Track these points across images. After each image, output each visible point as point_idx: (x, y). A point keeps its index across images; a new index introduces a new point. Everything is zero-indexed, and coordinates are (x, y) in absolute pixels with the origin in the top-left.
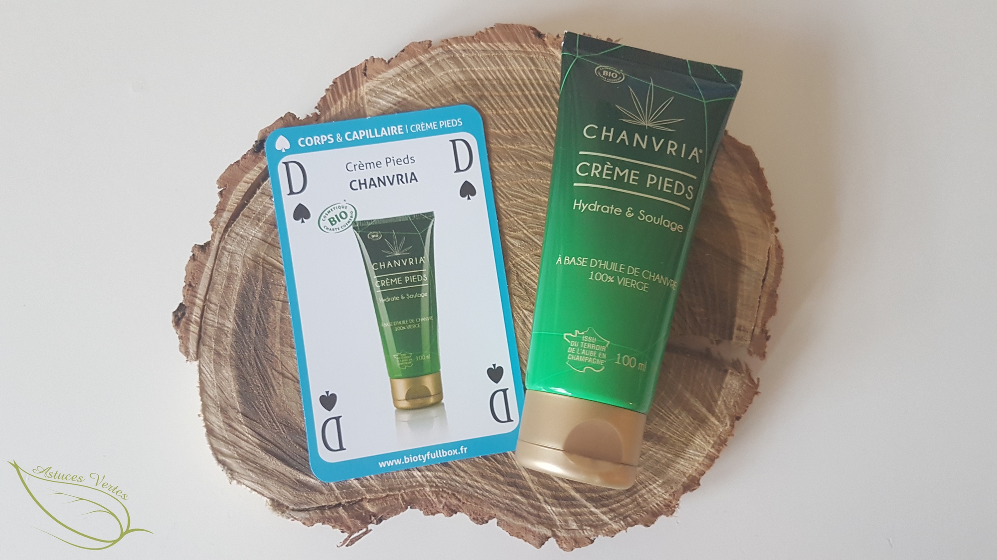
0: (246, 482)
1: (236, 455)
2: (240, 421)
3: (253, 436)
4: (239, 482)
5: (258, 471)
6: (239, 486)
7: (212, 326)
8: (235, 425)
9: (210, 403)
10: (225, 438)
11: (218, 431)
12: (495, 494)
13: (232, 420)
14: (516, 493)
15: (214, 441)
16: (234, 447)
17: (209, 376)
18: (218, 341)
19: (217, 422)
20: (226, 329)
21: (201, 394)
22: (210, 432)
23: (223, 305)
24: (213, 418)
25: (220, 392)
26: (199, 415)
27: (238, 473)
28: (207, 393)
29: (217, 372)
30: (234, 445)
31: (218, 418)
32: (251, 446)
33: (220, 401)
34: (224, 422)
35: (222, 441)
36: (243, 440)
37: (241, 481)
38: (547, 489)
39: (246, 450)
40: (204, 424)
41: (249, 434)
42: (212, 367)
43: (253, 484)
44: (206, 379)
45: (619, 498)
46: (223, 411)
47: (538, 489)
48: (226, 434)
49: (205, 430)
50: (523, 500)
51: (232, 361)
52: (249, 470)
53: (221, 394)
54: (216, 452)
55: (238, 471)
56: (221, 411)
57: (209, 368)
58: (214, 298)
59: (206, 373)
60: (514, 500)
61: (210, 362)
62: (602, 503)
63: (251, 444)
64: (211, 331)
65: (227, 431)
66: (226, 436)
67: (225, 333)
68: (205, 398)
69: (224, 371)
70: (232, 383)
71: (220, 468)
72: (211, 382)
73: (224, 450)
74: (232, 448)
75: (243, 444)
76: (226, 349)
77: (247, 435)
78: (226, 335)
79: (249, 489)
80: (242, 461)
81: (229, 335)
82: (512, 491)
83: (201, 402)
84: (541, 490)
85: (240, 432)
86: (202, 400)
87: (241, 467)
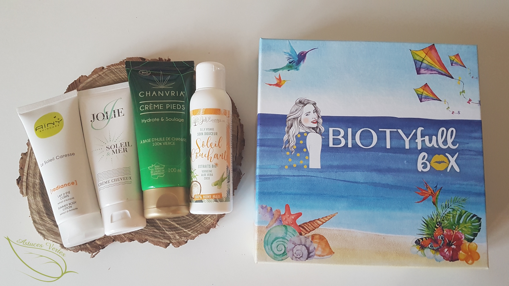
0: (50, 239)
1: (45, 229)
2: (45, 216)
3: (51, 221)
4: (47, 239)
5: (54, 234)
6: (48, 241)
7: (31, 182)
8: (43, 218)
9: (34, 211)
10: (40, 223)
11: (38, 221)
12: (146, 231)
13: (42, 217)
14: (154, 229)
15: (36, 225)
16: (44, 226)
17: (32, 201)
18: (34, 187)
19: (37, 218)
20: (36, 183)
21: (29, 208)
22: (34, 222)
23: (34, 174)
24: (35, 217)
25: (37, 206)
26: (30, 216)
27: (47, 236)
28: (32, 207)
29: (35, 198)
30: (44, 225)
31: (37, 216)
32: (50, 225)
33: (37, 210)
34: (39, 217)
35: (39, 224)
36: (47, 223)
37: (48, 239)
38: (166, 225)
39: (48, 227)
40: (32, 219)
41: (49, 221)
42: (33, 197)
43: (53, 239)
44: (31, 202)
45: (194, 224)
46: (39, 213)
47: (163, 226)
48: (40, 222)
49: (32, 221)
50: (158, 231)
51: (40, 194)
52: (51, 234)
53: (37, 207)
54: (38, 229)
55: (47, 235)
56: (38, 213)
57: (32, 198)
58: (31, 172)
59: (30, 200)
60: (154, 232)
61: (32, 196)
62: (188, 227)
63: (50, 224)
64: (31, 184)
65: (41, 221)
66: (41, 223)
67: (36, 184)
68: (31, 210)
69: (37, 199)
70: (41, 203)
71: (39, 235)
72: (33, 203)
73: (40, 228)
74: (43, 227)
75: (47, 225)
76: (37, 190)
77: (48, 221)
78: (37, 185)
79: (52, 242)
80: (48, 231)
81: (38, 185)
82: (153, 229)
83: (30, 211)
84: (164, 226)
85: (46, 221)
86: (30, 210)
87: (47, 233)
